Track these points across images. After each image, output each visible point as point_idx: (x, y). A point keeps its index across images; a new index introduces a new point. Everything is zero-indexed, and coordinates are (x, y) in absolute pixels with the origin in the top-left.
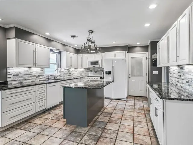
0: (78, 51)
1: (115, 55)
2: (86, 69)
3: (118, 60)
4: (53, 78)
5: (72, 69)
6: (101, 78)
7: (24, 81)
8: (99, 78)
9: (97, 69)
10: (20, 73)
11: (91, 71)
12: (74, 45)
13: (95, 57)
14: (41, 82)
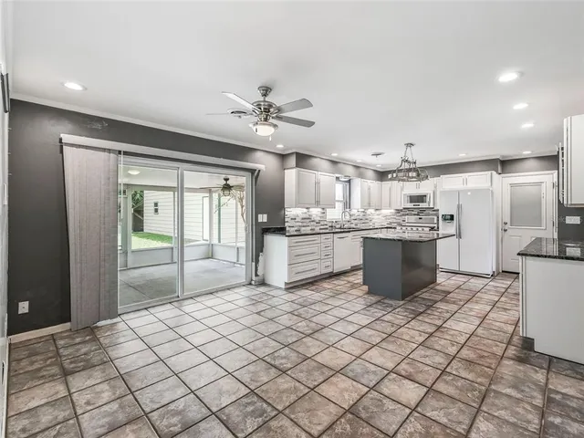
0: (382, 175)
1: (466, 182)
2: (398, 211)
3: (475, 191)
4: (338, 226)
5: (370, 211)
6: (432, 229)
7: (303, 228)
8: (428, 229)
9: (422, 210)
10: (298, 216)
11: (411, 215)
12: (375, 165)
13: (418, 187)
14: (321, 231)
